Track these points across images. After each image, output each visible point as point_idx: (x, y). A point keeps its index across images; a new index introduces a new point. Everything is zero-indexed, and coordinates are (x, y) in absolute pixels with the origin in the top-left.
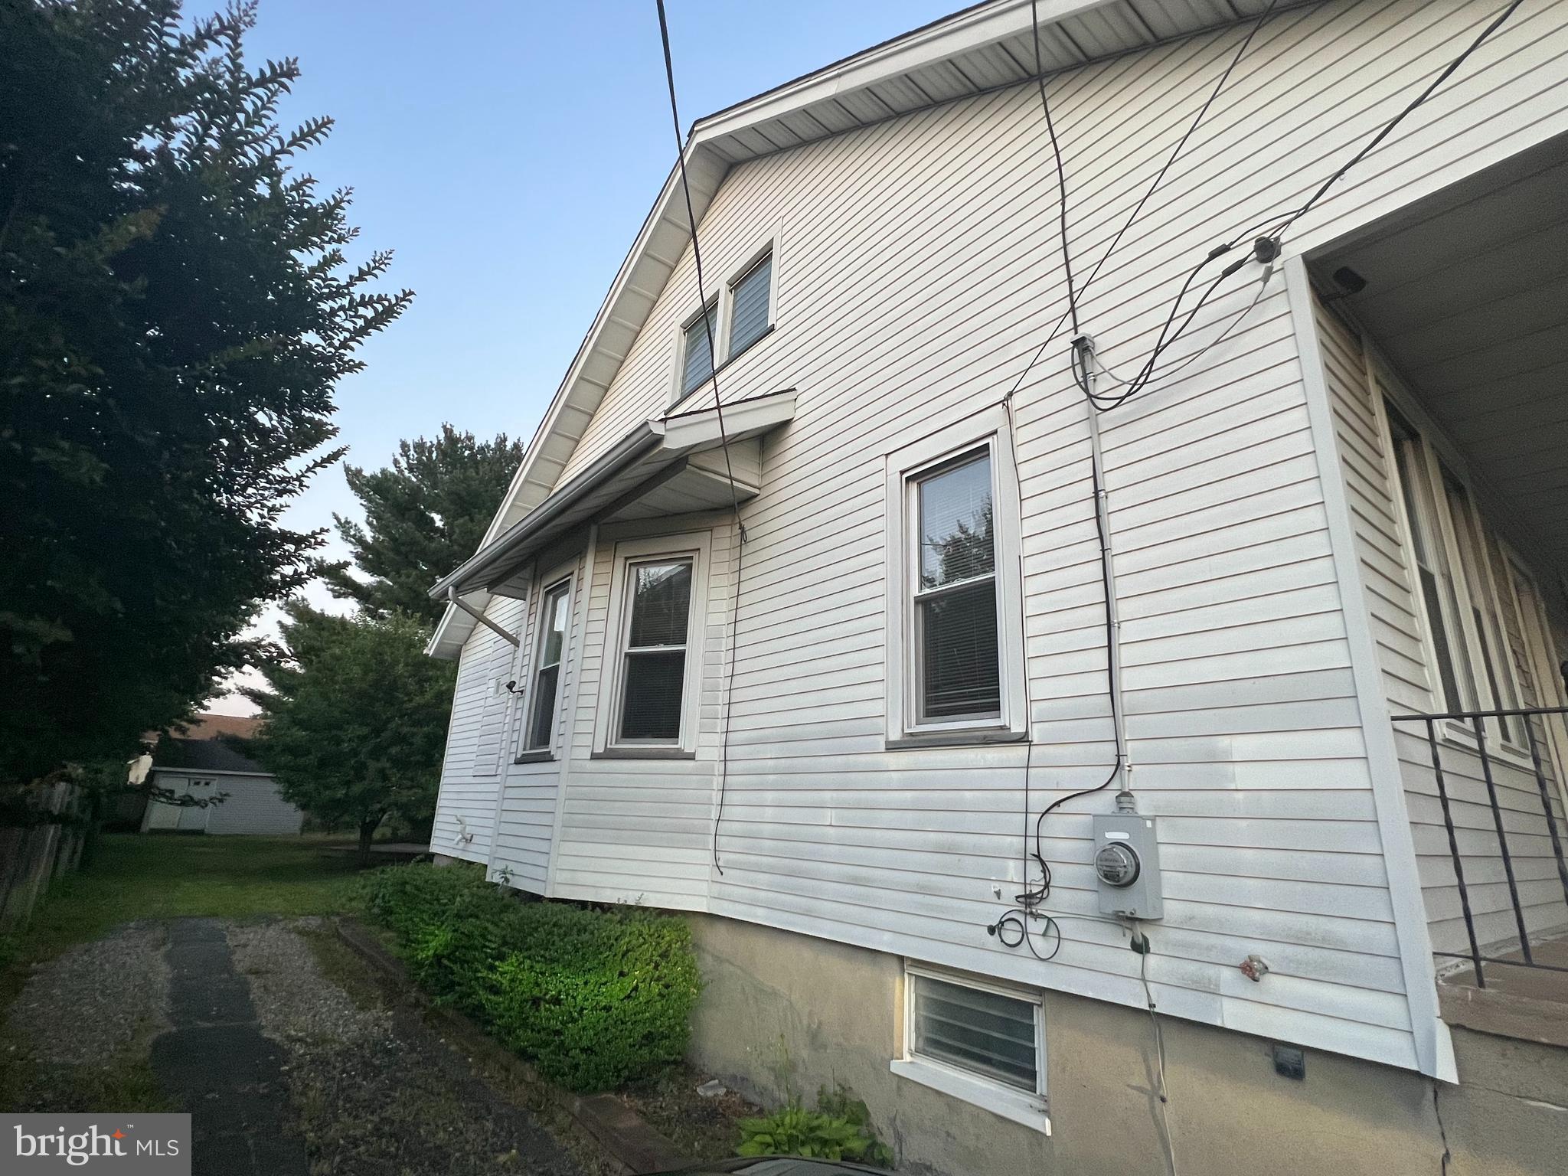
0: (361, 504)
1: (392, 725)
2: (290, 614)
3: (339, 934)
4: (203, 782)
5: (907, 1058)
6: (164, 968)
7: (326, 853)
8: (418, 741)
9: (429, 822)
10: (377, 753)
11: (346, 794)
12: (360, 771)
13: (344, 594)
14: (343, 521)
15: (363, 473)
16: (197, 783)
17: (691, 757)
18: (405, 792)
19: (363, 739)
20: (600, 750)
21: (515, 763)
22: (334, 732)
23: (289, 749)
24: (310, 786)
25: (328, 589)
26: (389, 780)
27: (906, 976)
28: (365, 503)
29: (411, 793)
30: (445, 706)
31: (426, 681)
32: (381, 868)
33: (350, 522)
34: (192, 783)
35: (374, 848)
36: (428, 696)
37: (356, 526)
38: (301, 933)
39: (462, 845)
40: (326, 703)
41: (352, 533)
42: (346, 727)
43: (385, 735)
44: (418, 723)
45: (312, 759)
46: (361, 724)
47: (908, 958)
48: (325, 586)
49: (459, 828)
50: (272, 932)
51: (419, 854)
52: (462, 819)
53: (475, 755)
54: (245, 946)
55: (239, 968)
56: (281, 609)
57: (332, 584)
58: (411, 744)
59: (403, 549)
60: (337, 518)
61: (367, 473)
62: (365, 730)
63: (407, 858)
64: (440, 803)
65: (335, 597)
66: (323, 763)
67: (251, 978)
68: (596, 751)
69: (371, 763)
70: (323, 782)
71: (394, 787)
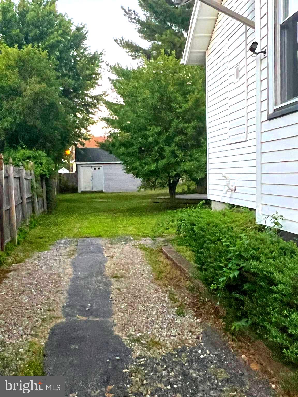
1: (173, 124)
2: (113, 74)
3: (162, 251)
4: (97, 168)
6: (70, 270)
7: (156, 200)
8: (190, 131)
9: (205, 179)
10: (168, 141)
11: (157, 167)
13: (137, 56)
14: (127, 10)
16: (95, 169)
18: (188, 163)
19: (159, 134)
21: (268, 120)
22: (143, 132)
23: (122, 144)
25: (129, 55)
26: (178, 157)
29: (191, 163)
30: (202, 108)
31: (187, 94)
32: (180, 209)
33: (131, 10)
34: (93, 169)
35: (177, 197)
36: (190, 103)
37: (134, 11)
38: (143, 248)
39: (229, 193)
40: (135, 115)
41: (133, 17)
42: (149, 128)
43: (171, 130)
44: (189, 121)
46: (157, 126)
49: (225, 182)
50: (127, 248)
51: (201, 200)
52: (226, 176)
53: (228, 129)
54: (112, 257)
55: (108, 272)
56: (109, 71)
57: (130, 52)
58: (186, 134)
60: (124, 9)
62: (158, 129)
63: (194, 202)
64: (209, 166)
65: (133, 59)
66: (141, 151)
67: (113, 280)
69: (166, 148)
70: (144, 161)
71: (181, 161)
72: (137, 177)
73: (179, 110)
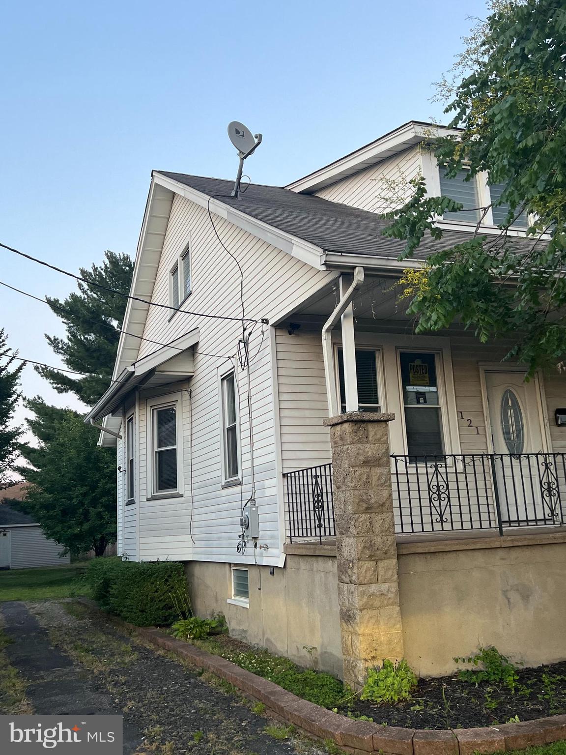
0: (63, 322)
1: (100, 484)
3: (78, 602)
4: (2, 534)
5: (233, 598)
10: (94, 503)
11: (81, 530)
12: (86, 514)
13: (65, 389)
14: (52, 339)
15: (60, 302)
17: (182, 496)
19: (85, 495)
20: (149, 497)
21: (126, 505)
22: (67, 493)
23: (43, 507)
24: (58, 528)
25: (53, 388)
26: (104, 519)
27: (232, 571)
28: (65, 321)
33: (57, 339)
37: (62, 341)
38: (61, 603)
41: (60, 346)
42: (73, 488)
43: (98, 491)
45: (57, 511)
46: (82, 486)
47: (232, 563)
48: (51, 386)
50: (47, 604)
54: (34, 608)
56: (26, 407)
57: (55, 383)
59: (95, 355)
60: (48, 338)
61: (62, 302)
62: (83, 490)
65: (59, 392)
66: (64, 512)
68: (148, 497)
69: (91, 509)
70: (66, 524)
71: (107, 523)
72: (59, 543)
73: (108, 470)
